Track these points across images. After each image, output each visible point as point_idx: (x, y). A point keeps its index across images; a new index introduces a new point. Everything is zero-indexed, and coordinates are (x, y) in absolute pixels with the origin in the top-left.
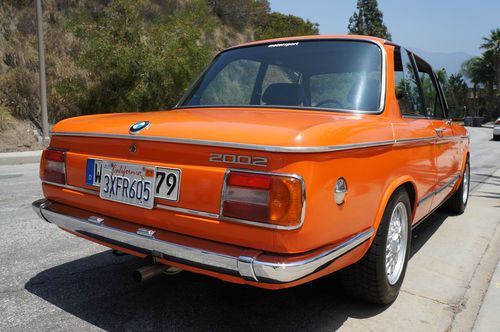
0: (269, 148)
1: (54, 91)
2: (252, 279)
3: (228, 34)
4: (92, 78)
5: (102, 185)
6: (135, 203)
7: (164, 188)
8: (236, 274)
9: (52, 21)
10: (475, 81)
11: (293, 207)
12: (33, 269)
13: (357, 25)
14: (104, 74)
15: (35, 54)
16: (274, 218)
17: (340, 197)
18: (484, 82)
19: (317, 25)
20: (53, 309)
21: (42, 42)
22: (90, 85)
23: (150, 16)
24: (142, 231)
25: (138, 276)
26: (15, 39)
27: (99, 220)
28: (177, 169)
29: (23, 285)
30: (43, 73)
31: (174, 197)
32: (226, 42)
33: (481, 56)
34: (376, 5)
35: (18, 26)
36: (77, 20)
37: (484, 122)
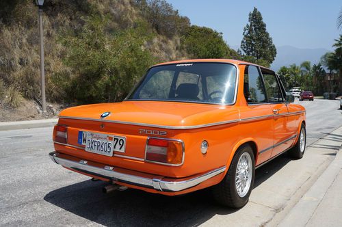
0: (167, 127)
1: (49, 81)
2: (159, 190)
3: (163, 41)
4: (73, 72)
5: (87, 144)
6: (103, 153)
7: (118, 146)
8: (152, 188)
9: (48, 35)
10: (331, 69)
11: (178, 156)
12: (47, 190)
13: (249, 33)
14: (81, 70)
15: (38, 58)
16: (169, 161)
17: (204, 150)
18: (336, 69)
19: (221, 33)
20: (60, 209)
21: (42, 50)
22: (72, 76)
23: (111, 31)
24: (107, 167)
25: (104, 190)
26: (26, 48)
27: (85, 162)
28: (124, 137)
29: (42, 198)
30: (43, 70)
31: (123, 150)
32: (161, 46)
33: (334, 52)
34: (261, 19)
35: (27, 40)
36: (64, 36)
37: (336, 97)
